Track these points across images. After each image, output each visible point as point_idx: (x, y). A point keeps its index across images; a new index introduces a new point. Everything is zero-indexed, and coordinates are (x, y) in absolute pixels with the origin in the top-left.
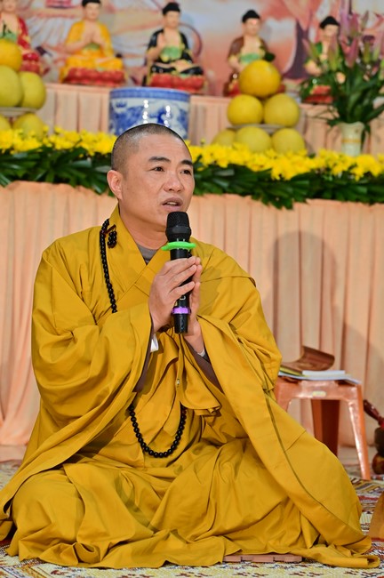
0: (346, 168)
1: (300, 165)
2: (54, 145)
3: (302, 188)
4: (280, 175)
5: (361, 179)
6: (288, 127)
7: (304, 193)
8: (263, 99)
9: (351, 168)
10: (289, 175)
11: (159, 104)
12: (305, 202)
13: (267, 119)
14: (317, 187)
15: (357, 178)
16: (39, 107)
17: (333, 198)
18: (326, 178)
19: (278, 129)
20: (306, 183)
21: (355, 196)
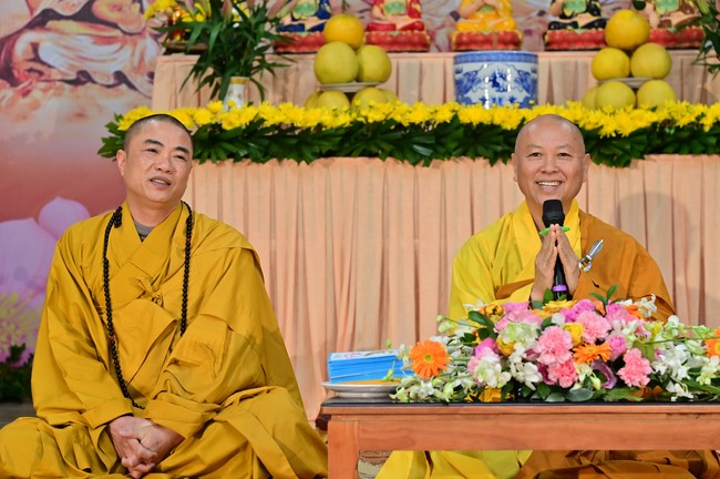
0: (693, 119)
1: (641, 120)
2: (366, 118)
3: (639, 143)
4: (615, 132)
5: (711, 129)
6: (656, 78)
7: (641, 148)
8: (629, 52)
9: (698, 118)
10: (627, 131)
11: (496, 67)
12: (643, 159)
13: (634, 73)
14: (658, 142)
15: (707, 129)
16: (384, 80)
17: (677, 151)
18: (667, 130)
19: (645, 81)
20: (643, 138)
21: (701, 148)
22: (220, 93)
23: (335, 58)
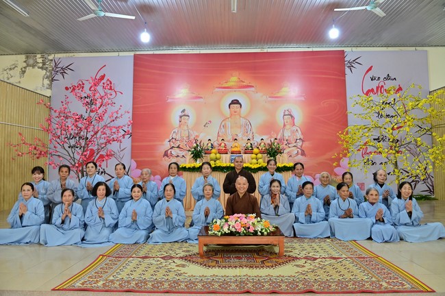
1: (258, 166)
6: (260, 159)
8: (256, 155)
10: (256, 168)
12: (258, 172)
13: (257, 158)
14: (260, 169)
16: (220, 159)
22: (196, 160)
23: (213, 156)
